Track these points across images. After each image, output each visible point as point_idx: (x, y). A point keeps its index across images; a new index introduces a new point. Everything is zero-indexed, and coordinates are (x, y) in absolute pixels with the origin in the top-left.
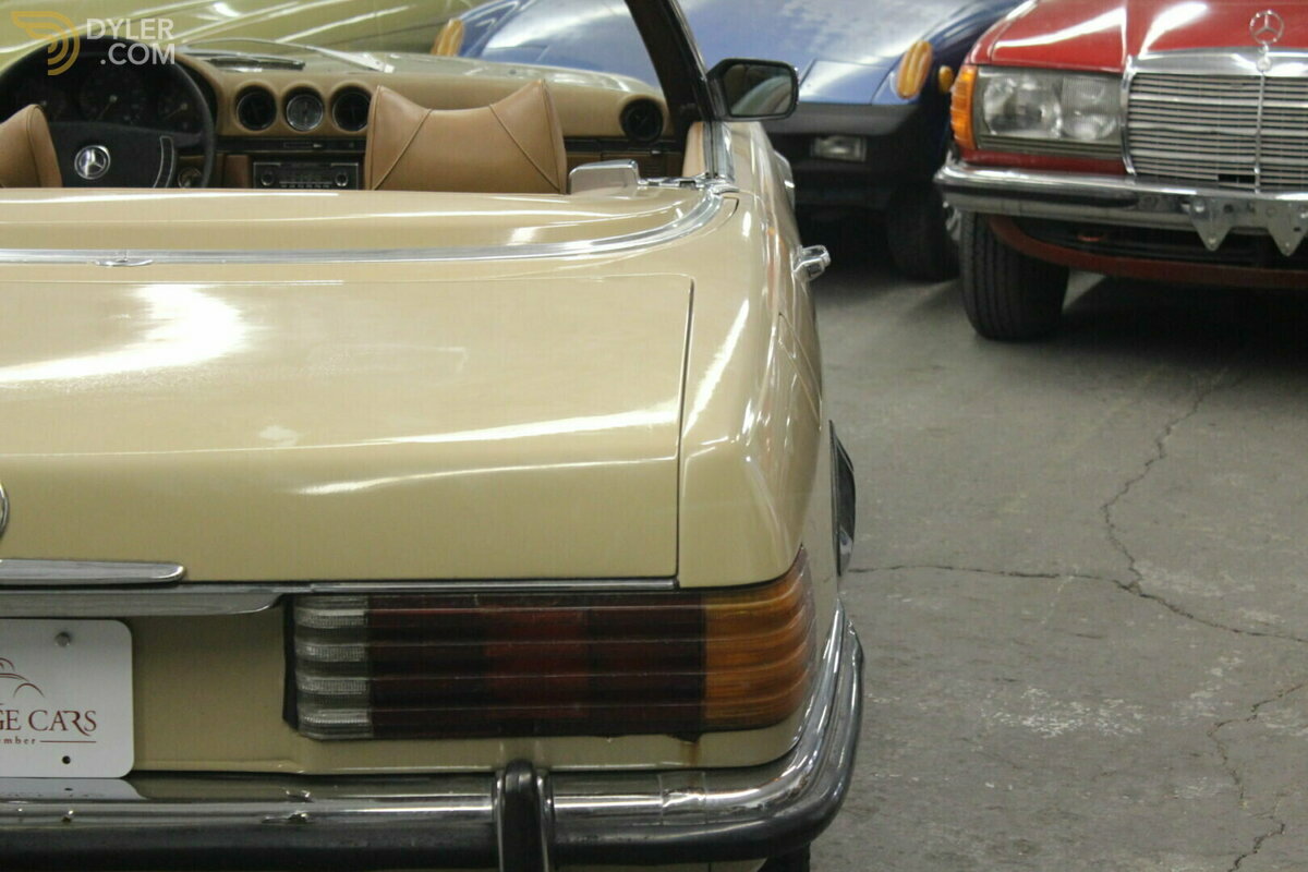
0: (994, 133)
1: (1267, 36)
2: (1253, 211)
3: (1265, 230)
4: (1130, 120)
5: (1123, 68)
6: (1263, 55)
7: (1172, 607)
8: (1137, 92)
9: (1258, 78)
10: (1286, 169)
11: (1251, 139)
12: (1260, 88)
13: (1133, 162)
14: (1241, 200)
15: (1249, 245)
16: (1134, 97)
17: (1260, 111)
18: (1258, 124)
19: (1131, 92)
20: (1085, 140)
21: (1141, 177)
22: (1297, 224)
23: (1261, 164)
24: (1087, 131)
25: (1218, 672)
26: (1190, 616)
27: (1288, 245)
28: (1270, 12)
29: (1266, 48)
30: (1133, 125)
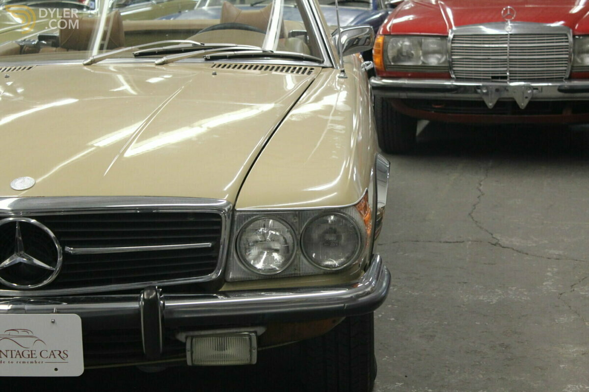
0: (392, 64)
1: (509, 17)
2: (507, 90)
3: (513, 98)
4: (452, 55)
5: (448, 33)
6: (508, 25)
7: (517, 251)
8: (454, 43)
9: (507, 35)
10: (519, 72)
11: (505, 60)
12: (508, 39)
13: (454, 73)
14: (503, 86)
15: (507, 105)
16: (453, 45)
17: (508, 49)
18: (508, 54)
19: (452, 43)
20: (433, 64)
21: (458, 79)
22: (527, 96)
23: (510, 71)
24: (433, 61)
25: (549, 274)
26: (527, 254)
27: (522, 104)
28: (509, 7)
29: (509, 22)
30: (454, 57)
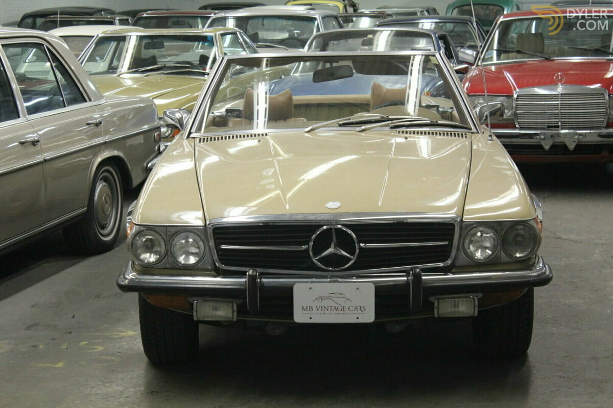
1: (560, 81)
2: (560, 136)
3: (564, 142)
4: (517, 110)
5: (513, 94)
6: (559, 87)
7: (574, 241)
8: (519, 101)
9: (559, 94)
10: (569, 122)
11: (558, 114)
12: (560, 97)
13: (518, 124)
14: (557, 133)
15: (559, 148)
16: (517, 102)
18: (559, 109)
19: (517, 101)
21: (521, 128)
22: (574, 140)
23: (561, 122)
27: (571, 147)
28: (559, 74)
29: (560, 85)
30: (518, 112)
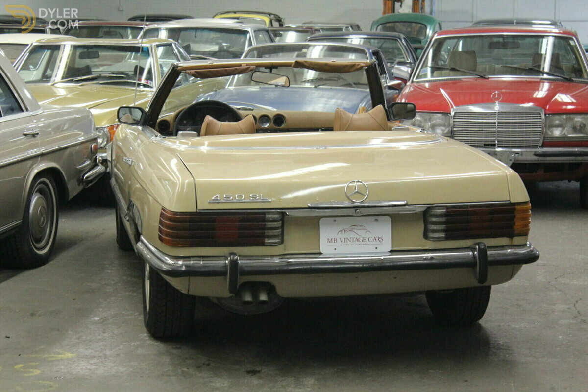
1: (498, 99)
2: (496, 155)
4: (454, 128)
5: (450, 111)
6: (496, 105)
9: (496, 113)
10: (505, 141)
11: (494, 132)
12: (497, 116)
14: (492, 151)
16: (455, 120)
17: (497, 123)
18: (496, 127)
19: (454, 118)
22: (510, 159)
23: (498, 140)
28: (497, 92)
29: (497, 103)
